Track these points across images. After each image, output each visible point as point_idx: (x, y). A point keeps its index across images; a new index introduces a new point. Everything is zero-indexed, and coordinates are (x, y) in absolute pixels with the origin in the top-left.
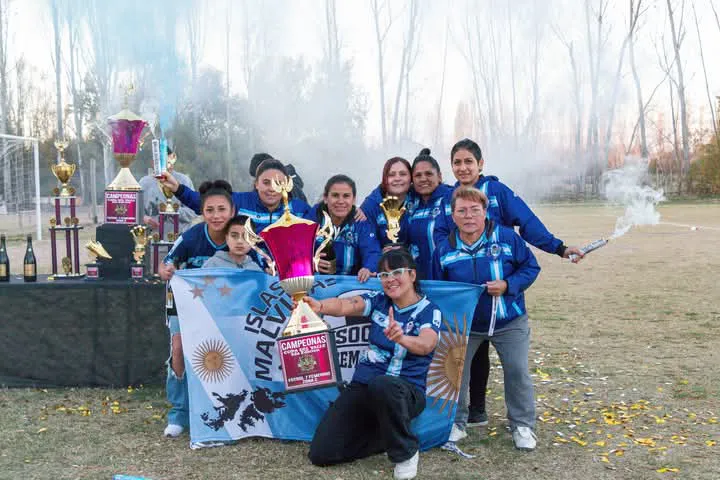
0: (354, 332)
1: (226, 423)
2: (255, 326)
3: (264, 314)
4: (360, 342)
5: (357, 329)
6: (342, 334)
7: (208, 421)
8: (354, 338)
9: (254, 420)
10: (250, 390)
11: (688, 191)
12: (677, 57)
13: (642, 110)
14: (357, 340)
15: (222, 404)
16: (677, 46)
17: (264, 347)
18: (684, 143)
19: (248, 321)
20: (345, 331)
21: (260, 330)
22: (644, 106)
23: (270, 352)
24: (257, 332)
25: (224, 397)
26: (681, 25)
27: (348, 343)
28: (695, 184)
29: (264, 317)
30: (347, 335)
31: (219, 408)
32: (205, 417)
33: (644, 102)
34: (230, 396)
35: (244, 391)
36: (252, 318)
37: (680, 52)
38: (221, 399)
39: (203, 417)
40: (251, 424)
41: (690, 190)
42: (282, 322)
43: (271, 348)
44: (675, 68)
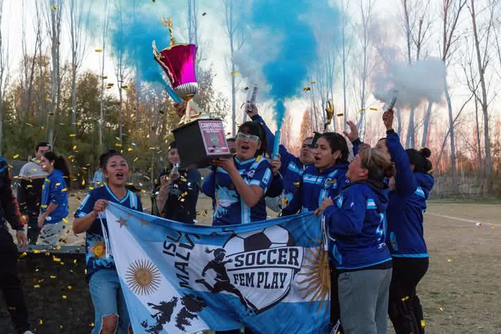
0: (250, 257)
1: (164, 326)
2: (171, 250)
3: (177, 241)
4: (255, 265)
5: (254, 254)
6: (240, 259)
7: (148, 328)
8: (250, 261)
9: (189, 319)
10: (179, 296)
11: (489, 192)
12: (482, 80)
13: (452, 123)
14: (253, 263)
15: (158, 311)
16: (482, 72)
17: (181, 267)
18: (486, 152)
19: (165, 247)
20: (242, 256)
21: (175, 254)
22: (454, 119)
23: (186, 270)
24: (173, 255)
25: (158, 304)
26: (485, 54)
27: (244, 266)
28: (495, 186)
29: (177, 244)
30: (244, 259)
31: (156, 315)
32: (145, 325)
33: (454, 117)
34: (163, 303)
35: (174, 298)
36: (167, 245)
37: (484, 75)
38: (156, 307)
39: (142, 324)
40: (188, 324)
41: (491, 192)
42: (191, 248)
43: (186, 267)
44: (480, 89)
